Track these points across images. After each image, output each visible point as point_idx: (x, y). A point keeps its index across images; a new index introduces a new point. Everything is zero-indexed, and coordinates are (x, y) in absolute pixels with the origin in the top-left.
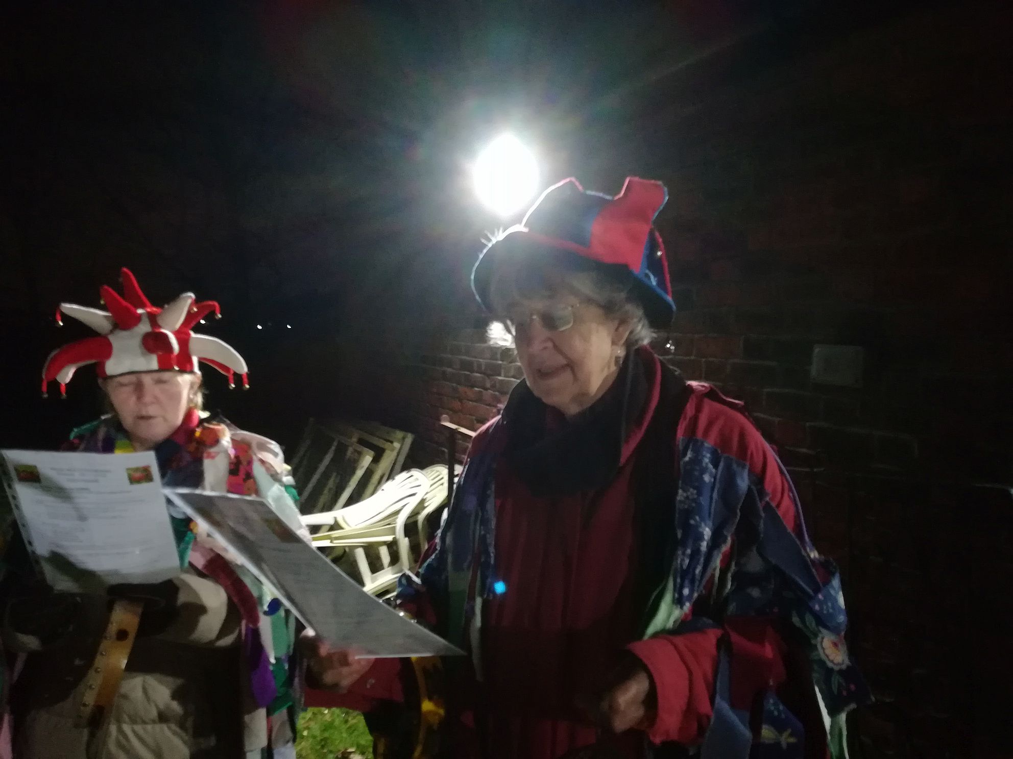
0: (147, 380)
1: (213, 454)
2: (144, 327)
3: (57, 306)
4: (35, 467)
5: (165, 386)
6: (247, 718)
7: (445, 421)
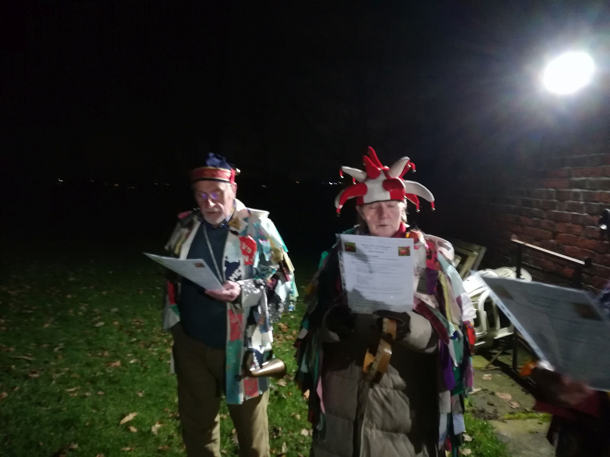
0: (384, 205)
1: (417, 247)
2: (382, 177)
3: (340, 168)
4: (354, 244)
5: (392, 209)
6: (440, 395)
7: (515, 238)
